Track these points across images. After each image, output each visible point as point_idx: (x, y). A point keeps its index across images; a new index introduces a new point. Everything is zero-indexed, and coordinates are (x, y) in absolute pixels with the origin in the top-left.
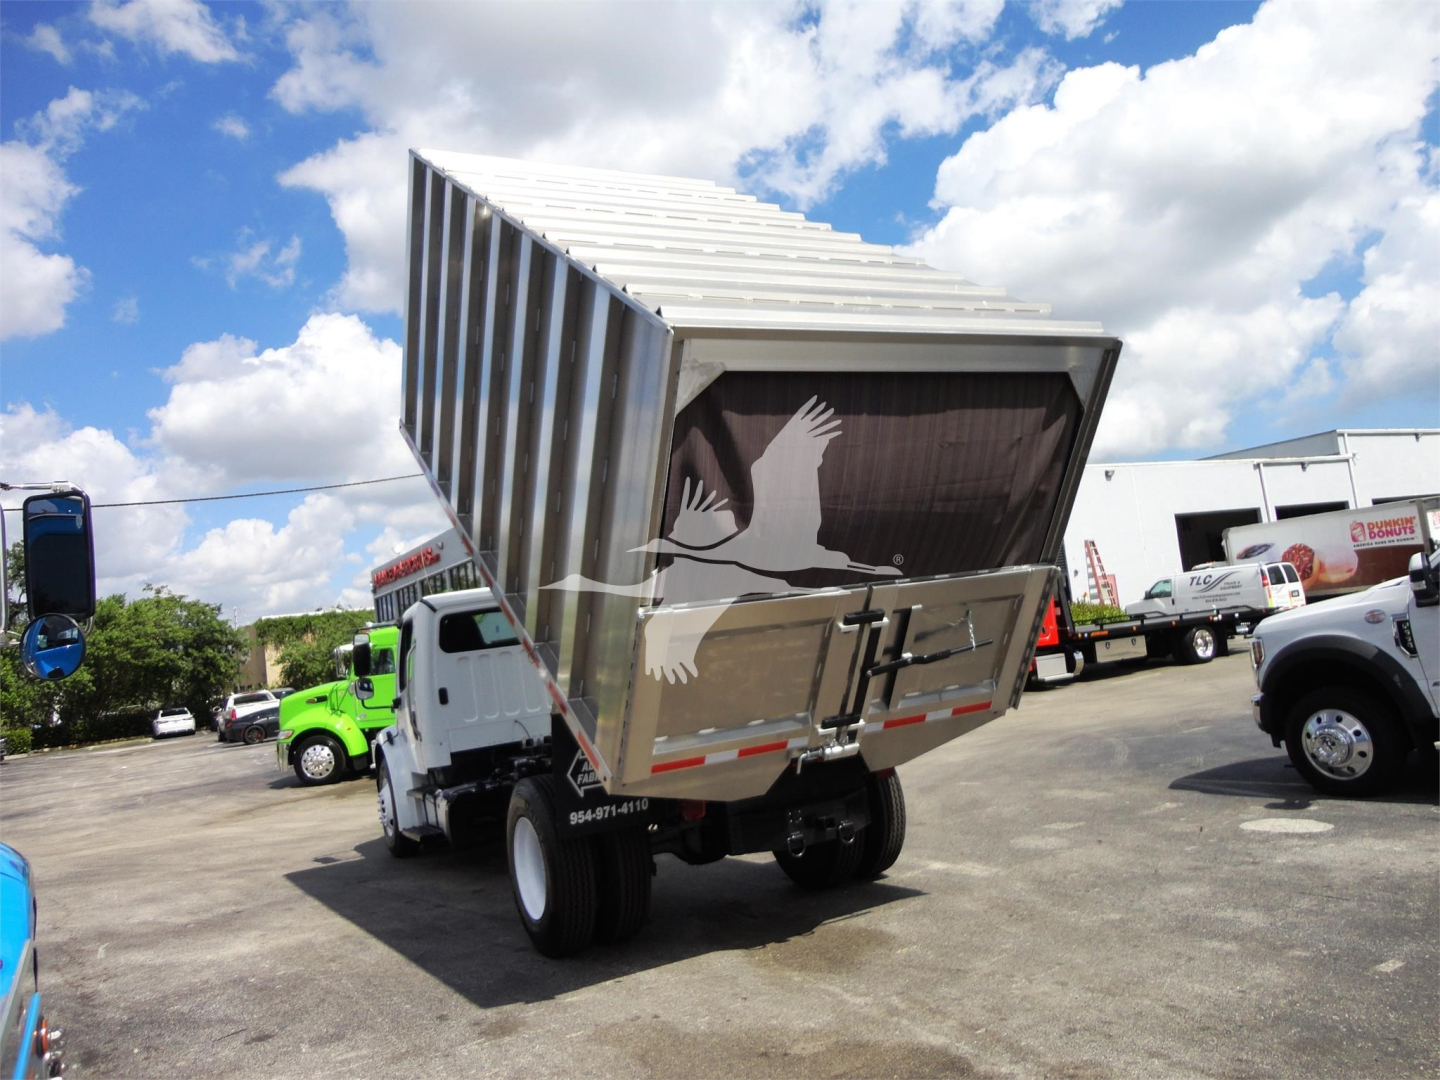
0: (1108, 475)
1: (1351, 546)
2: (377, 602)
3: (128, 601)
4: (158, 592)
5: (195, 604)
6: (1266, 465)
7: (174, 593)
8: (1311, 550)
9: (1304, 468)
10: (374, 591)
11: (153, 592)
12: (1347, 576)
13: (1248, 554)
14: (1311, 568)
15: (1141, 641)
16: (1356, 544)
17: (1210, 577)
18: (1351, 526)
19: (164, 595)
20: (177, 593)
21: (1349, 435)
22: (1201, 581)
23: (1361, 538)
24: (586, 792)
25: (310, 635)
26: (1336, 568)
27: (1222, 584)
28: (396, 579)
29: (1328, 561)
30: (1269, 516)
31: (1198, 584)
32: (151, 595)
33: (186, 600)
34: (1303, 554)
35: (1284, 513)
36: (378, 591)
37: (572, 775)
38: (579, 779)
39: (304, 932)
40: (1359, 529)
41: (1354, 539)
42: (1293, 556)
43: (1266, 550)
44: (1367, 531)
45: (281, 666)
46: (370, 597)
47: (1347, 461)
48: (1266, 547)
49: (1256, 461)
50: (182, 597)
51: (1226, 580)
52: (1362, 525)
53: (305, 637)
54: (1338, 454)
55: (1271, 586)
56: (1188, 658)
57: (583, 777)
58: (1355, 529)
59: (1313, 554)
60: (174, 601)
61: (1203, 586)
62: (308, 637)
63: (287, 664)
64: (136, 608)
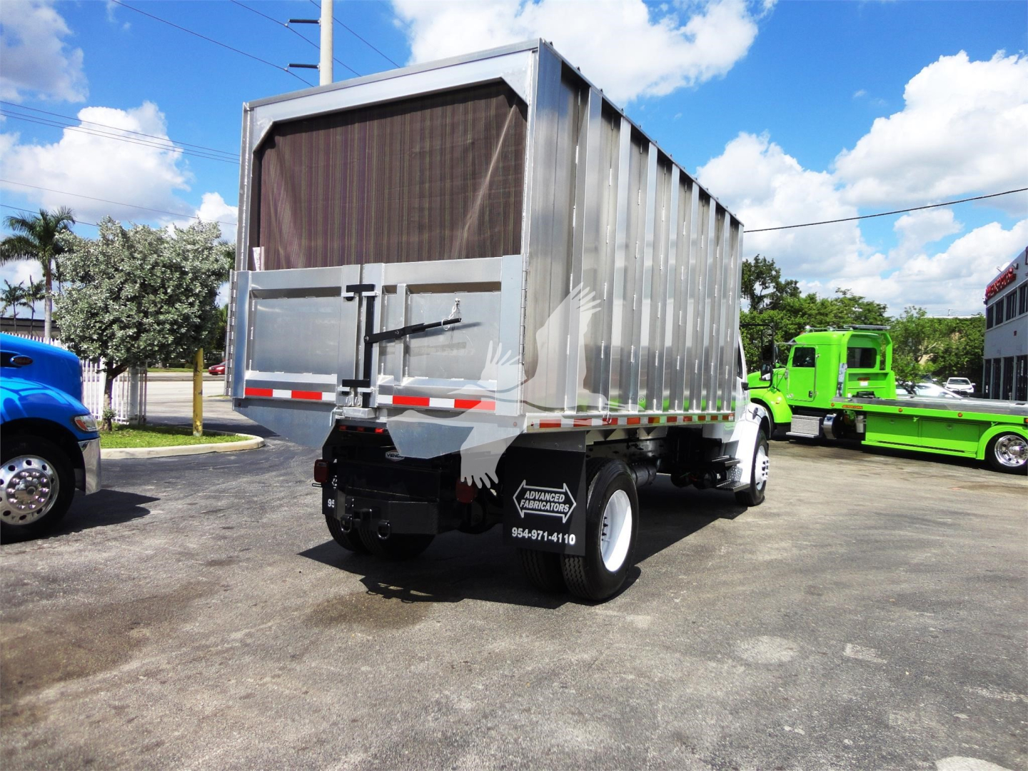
4: (845, 293)
5: (871, 304)
7: (854, 295)
19: (848, 296)
20: (857, 294)
25: (957, 334)
32: (841, 295)
33: (863, 301)
50: (861, 298)
53: (953, 335)
60: (855, 300)
62: (955, 336)
64: (823, 304)
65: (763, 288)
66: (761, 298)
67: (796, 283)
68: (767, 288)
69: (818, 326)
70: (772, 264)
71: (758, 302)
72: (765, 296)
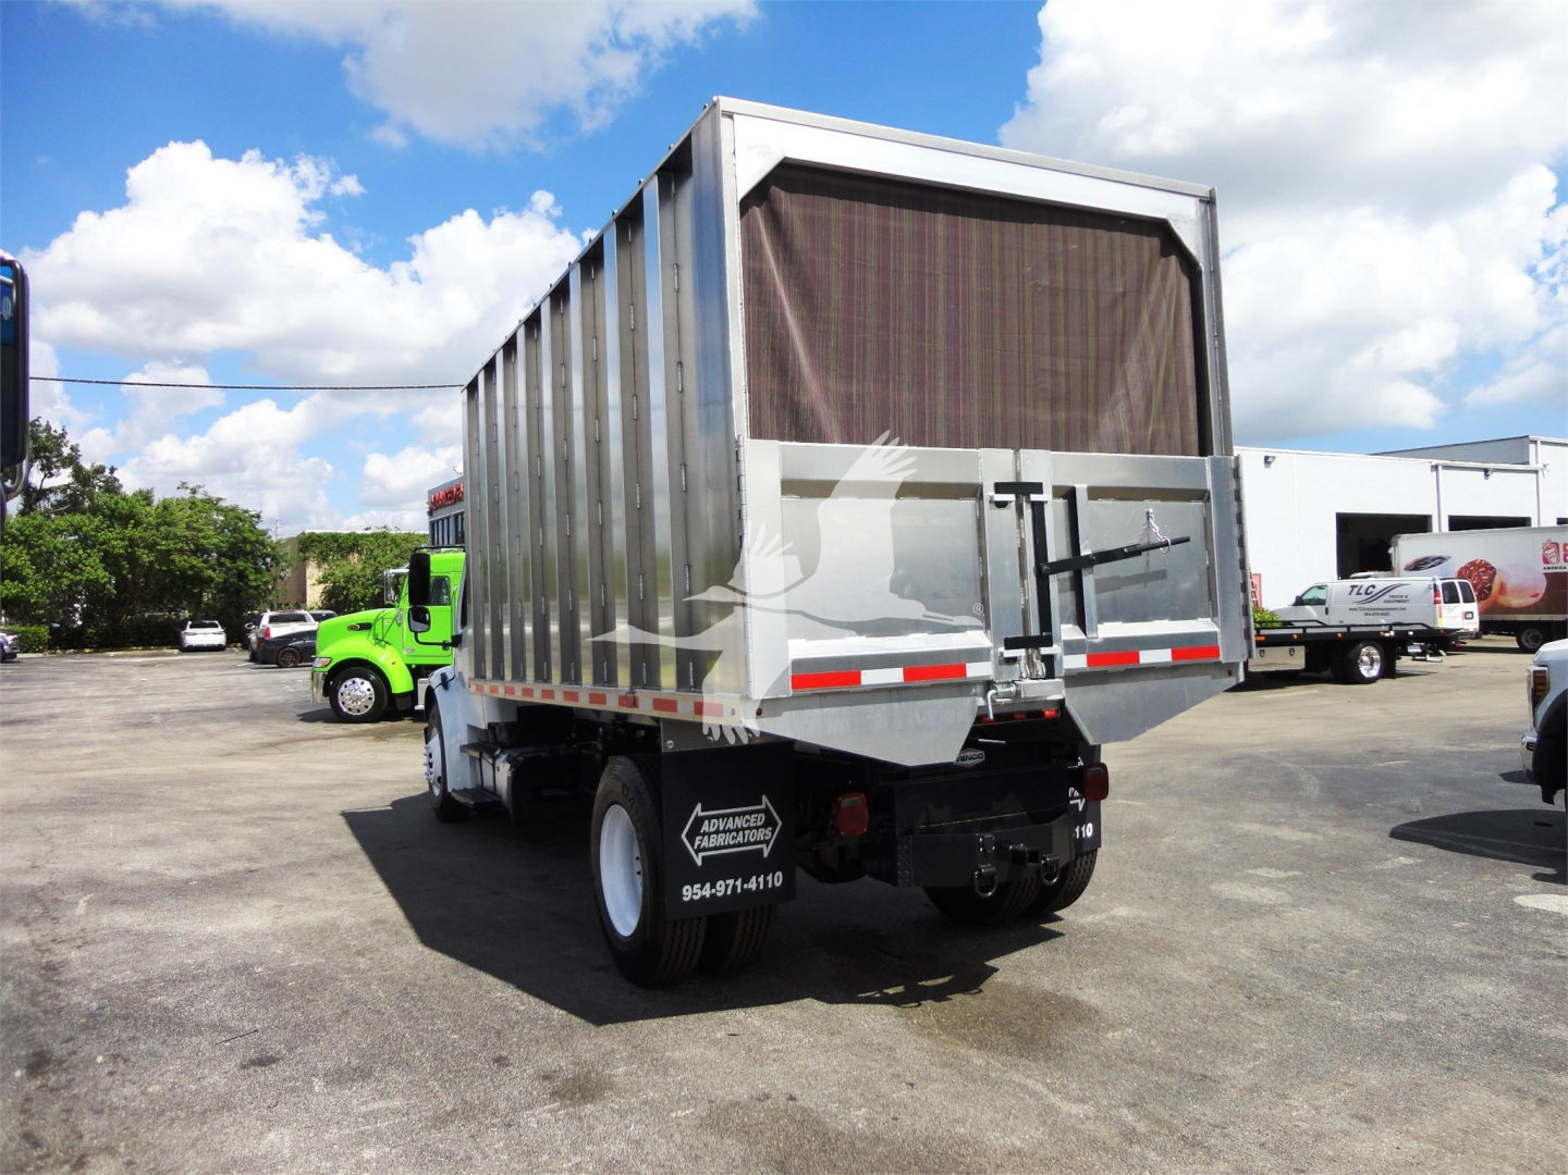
0: (1267, 461)
1: (1541, 568)
2: (432, 525)
3: (157, 499)
4: (194, 491)
5: (234, 509)
6: (1446, 467)
7: (211, 495)
8: (1493, 568)
9: (1487, 475)
10: (430, 513)
11: (189, 491)
12: (1532, 601)
13: (1418, 566)
14: (1490, 589)
15: (1300, 651)
16: (1547, 566)
17: (1373, 587)
18: (1544, 544)
19: (199, 496)
20: (214, 494)
21: (1543, 443)
22: (1363, 591)
23: (1554, 560)
24: (703, 858)
25: (356, 555)
26: (1521, 591)
27: (1386, 597)
28: (455, 502)
29: (1511, 582)
30: (1440, 525)
31: (1358, 594)
32: (186, 494)
33: (223, 504)
34: (1483, 572)
35: (1458, 524)
36: (435, 513)
37: (687, 836)
38: (697, 843)
39: (326, 909)
40: (1553, 550)
41: (1546, 561)
42: (1471, 572)
43: (1439, 563)
44: (1562, 553)
45: (323, 586)
46: (426, 520)
47: (1536, 472)
48: (1441, 560)
49: (1435, 462)
50: (219, 499)
51: (1392, 593)
52: (1557, 545)
53: (351, 557)
54: (1528, 463)
55: (1442, 604)
56: (1350, 676)
57: (701, 841)
58: (1548, 549)
59: (1495, 573)
60: (212, 504)
61: (1365, 597)
62: (354, 558)
63: (329, 585)
64: (166, 507)
65: (45, 476)
66: (43, 493)
67: (112, 470)
68: (52, 475)
69: (164, 542)
70: (63, 436)
71: (38, 500)
72: (51, 490)
